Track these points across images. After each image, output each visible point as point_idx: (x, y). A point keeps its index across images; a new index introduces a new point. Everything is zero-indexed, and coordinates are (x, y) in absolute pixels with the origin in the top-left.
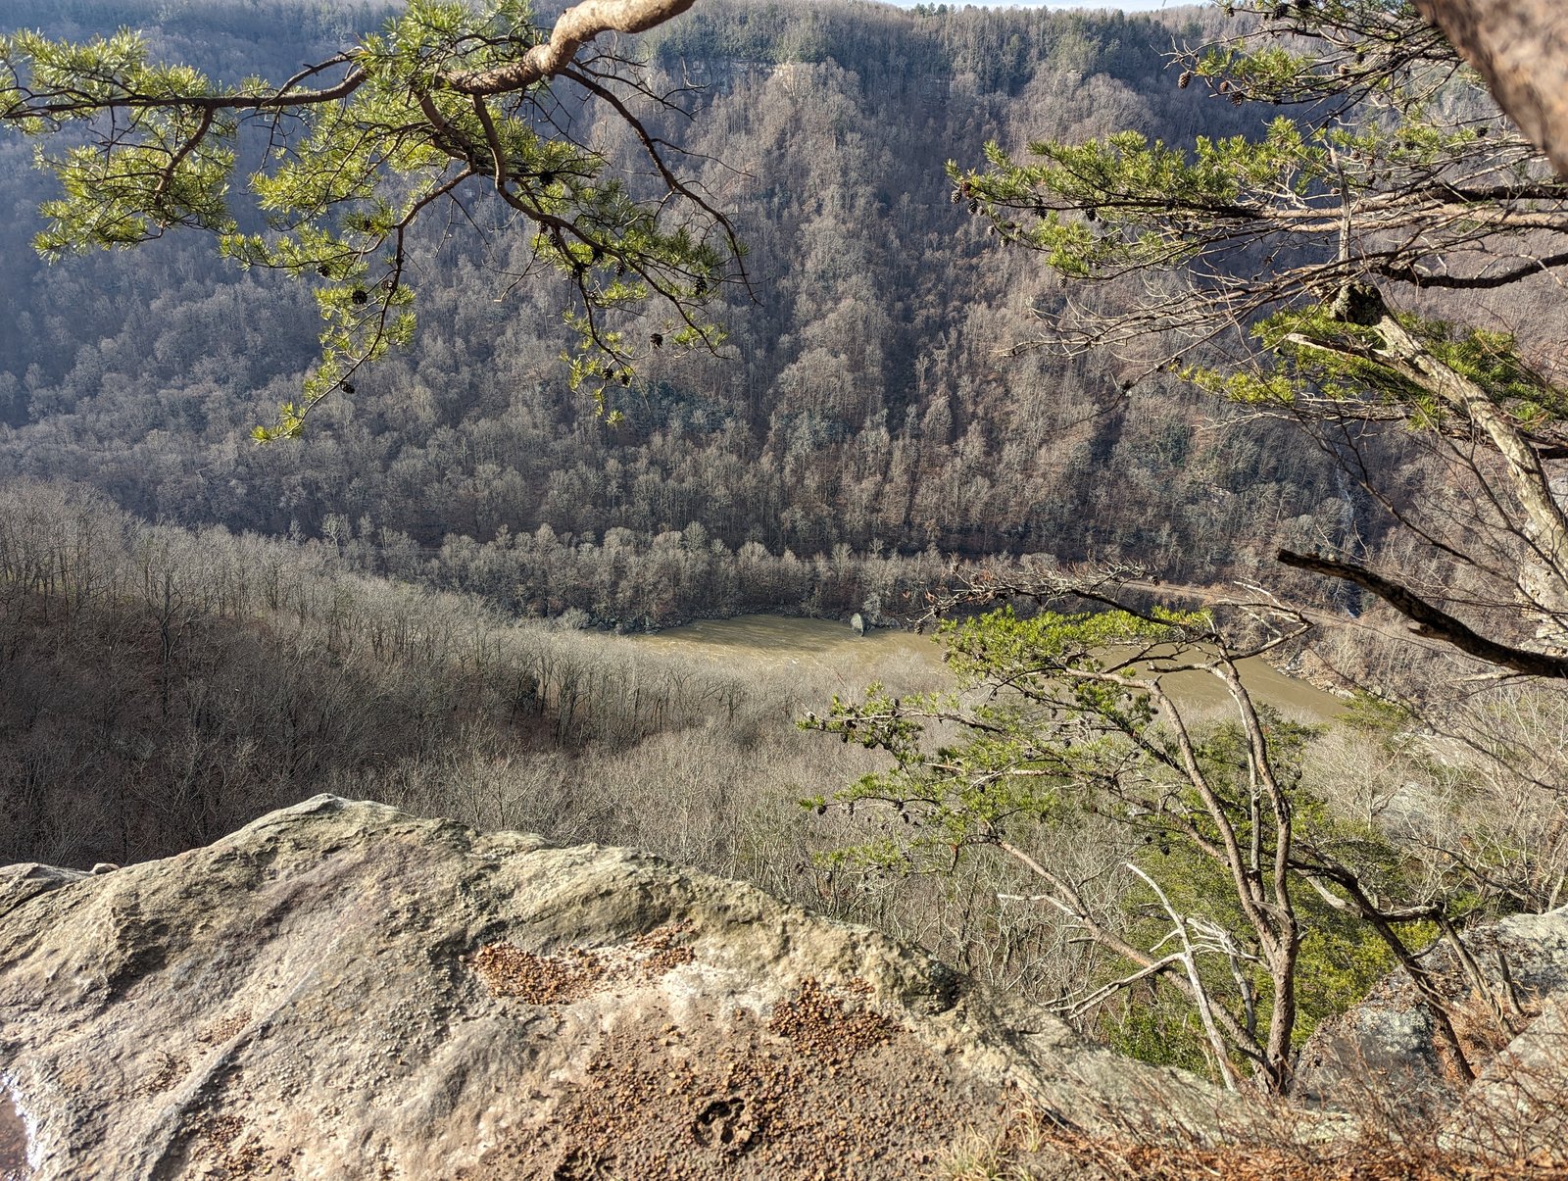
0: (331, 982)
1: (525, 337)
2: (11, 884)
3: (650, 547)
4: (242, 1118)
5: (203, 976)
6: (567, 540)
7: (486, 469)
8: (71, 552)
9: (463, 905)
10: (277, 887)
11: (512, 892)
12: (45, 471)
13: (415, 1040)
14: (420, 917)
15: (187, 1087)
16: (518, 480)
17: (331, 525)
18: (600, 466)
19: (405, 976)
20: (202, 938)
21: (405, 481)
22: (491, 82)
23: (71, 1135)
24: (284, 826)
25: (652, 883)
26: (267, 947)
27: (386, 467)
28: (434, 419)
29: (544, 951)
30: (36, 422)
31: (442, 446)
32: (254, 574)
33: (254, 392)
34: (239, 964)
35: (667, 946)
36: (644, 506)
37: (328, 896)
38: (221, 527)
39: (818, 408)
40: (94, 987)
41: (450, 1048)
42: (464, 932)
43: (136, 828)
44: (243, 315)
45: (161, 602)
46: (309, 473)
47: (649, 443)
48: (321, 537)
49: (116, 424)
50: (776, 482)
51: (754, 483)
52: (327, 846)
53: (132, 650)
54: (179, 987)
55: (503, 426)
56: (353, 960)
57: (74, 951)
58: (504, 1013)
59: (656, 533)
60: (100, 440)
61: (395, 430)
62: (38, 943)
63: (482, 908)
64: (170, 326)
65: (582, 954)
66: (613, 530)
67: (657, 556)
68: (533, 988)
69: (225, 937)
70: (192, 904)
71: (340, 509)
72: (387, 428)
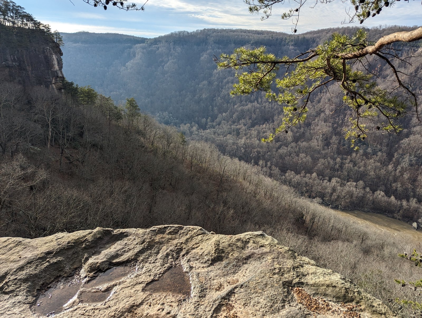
0: (258, 280)
1: (320, 122)
2: (196, 230)
3: (345, 185)
4: (234, 306)
5: (230, 267)
6: (320, 178)
7: (302, 155)
8: (207, 158)
9: (292, 273)
10: (248, 251)
11: (306, 275)
12: (206, 140)
13: (276, 305)
14: (281, 272)
15: (223, 292)
16: (310, 159)
17: (261, 162)
18: (335, 159)
19: (276, 287)
20: (231, 257)
21: (281, 155)
22: (351, 56)
23: (200, 293)
24: (252, 236)
25: (349, 289)
26: (244, 265)
27: (277, 151)
28: (291, 140)
29: (313, 296)
30: (207, 130)
31: (292, 148)
32: (242, 171)
33: (251, 128)
34: (238, 267)
35: (351, 310)
36: (346, 173)
37: (259, 258)
38: (237, 159)
39: (413, 153)
40: (208, 260)
41: (285, 312)
42: (292, 281)
43: (206, 223)
44: (253, 110)
45: (222, 173)
46: (259, 149)
47: (351, 155)
48: (258, 165)
49: (222, 132)
50: (393, 174)
51: (385, 173)
52: (261, 245)
53: (214, 182)
54: (225, 267)
55: (309, 144)
56: (264, 277)
57: (206, 250)
58: (300, 309)
59: (348, 182)
60: (218, 135)
61: (281, 142)
62: (199, 246)
63: (298, 276)
64: (237, 111)
65: (324, 301)
66: (334, 178)
67: (347, 188)
68: (309, 305)
69: (236, 259)
70: (230, 248)
71: (264, 159)
72: (279, 141)
